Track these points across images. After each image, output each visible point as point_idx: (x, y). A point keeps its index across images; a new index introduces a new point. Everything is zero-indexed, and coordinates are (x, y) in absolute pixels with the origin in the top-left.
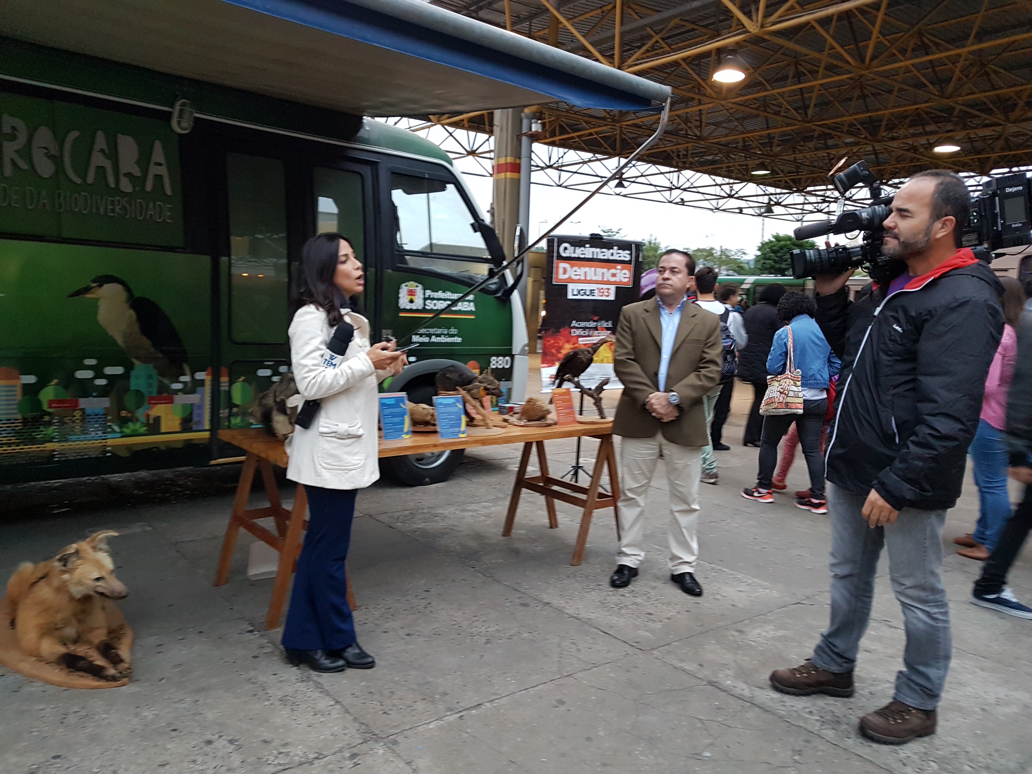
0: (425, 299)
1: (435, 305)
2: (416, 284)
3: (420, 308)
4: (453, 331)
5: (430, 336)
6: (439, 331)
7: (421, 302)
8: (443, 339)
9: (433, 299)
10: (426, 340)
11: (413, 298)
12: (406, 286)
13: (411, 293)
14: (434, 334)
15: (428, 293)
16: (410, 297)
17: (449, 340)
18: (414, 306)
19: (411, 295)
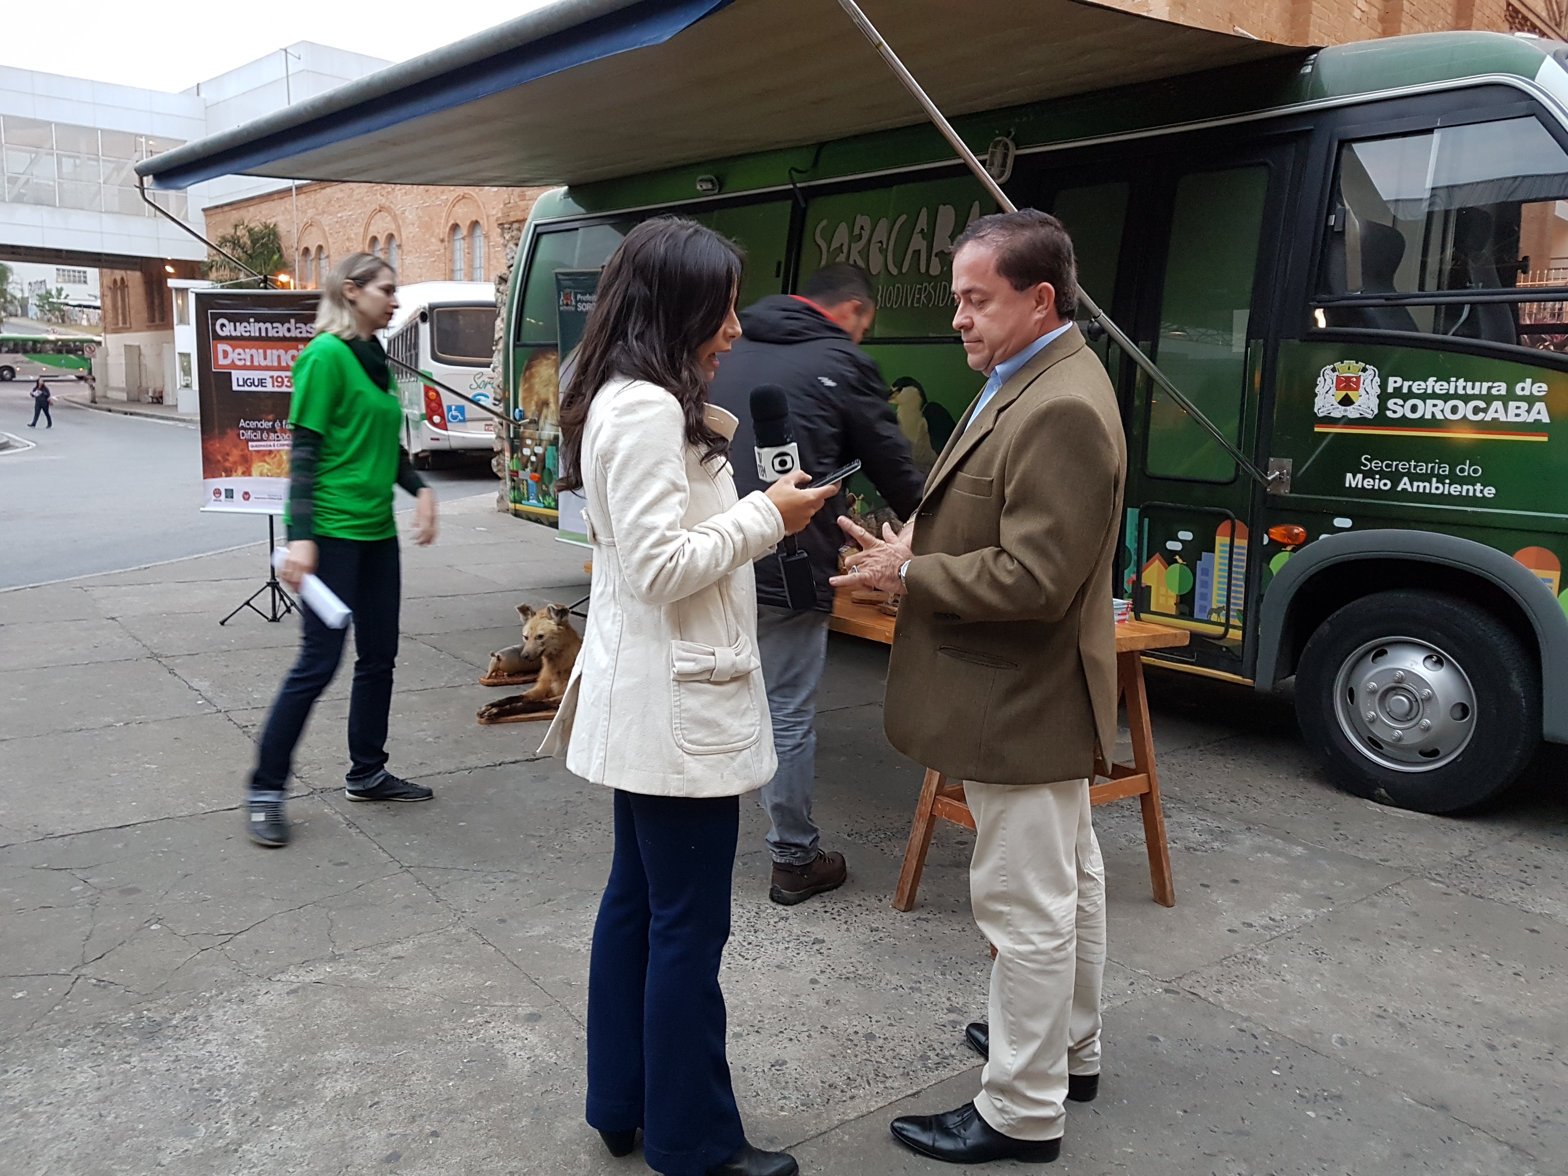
0: (1384, 397)
1: (1414, 409)
2: (1362, 365)
3: (1370, 417)
4: (1467, 469)
5: (1396, 477)
6: (1423, 468)
7: (1374, 403)
8: (1434, 487)
9: (1410, 395)
10: (1385, 485)
11: (1350, 393)
12: (1334, 370)
13: (1346, 384)
14: (1408, 474)
15: (1393, 383)
16: (1343, 393)
17: (1455, 490)
18: (1352, 412)
19: (1348, 387)
